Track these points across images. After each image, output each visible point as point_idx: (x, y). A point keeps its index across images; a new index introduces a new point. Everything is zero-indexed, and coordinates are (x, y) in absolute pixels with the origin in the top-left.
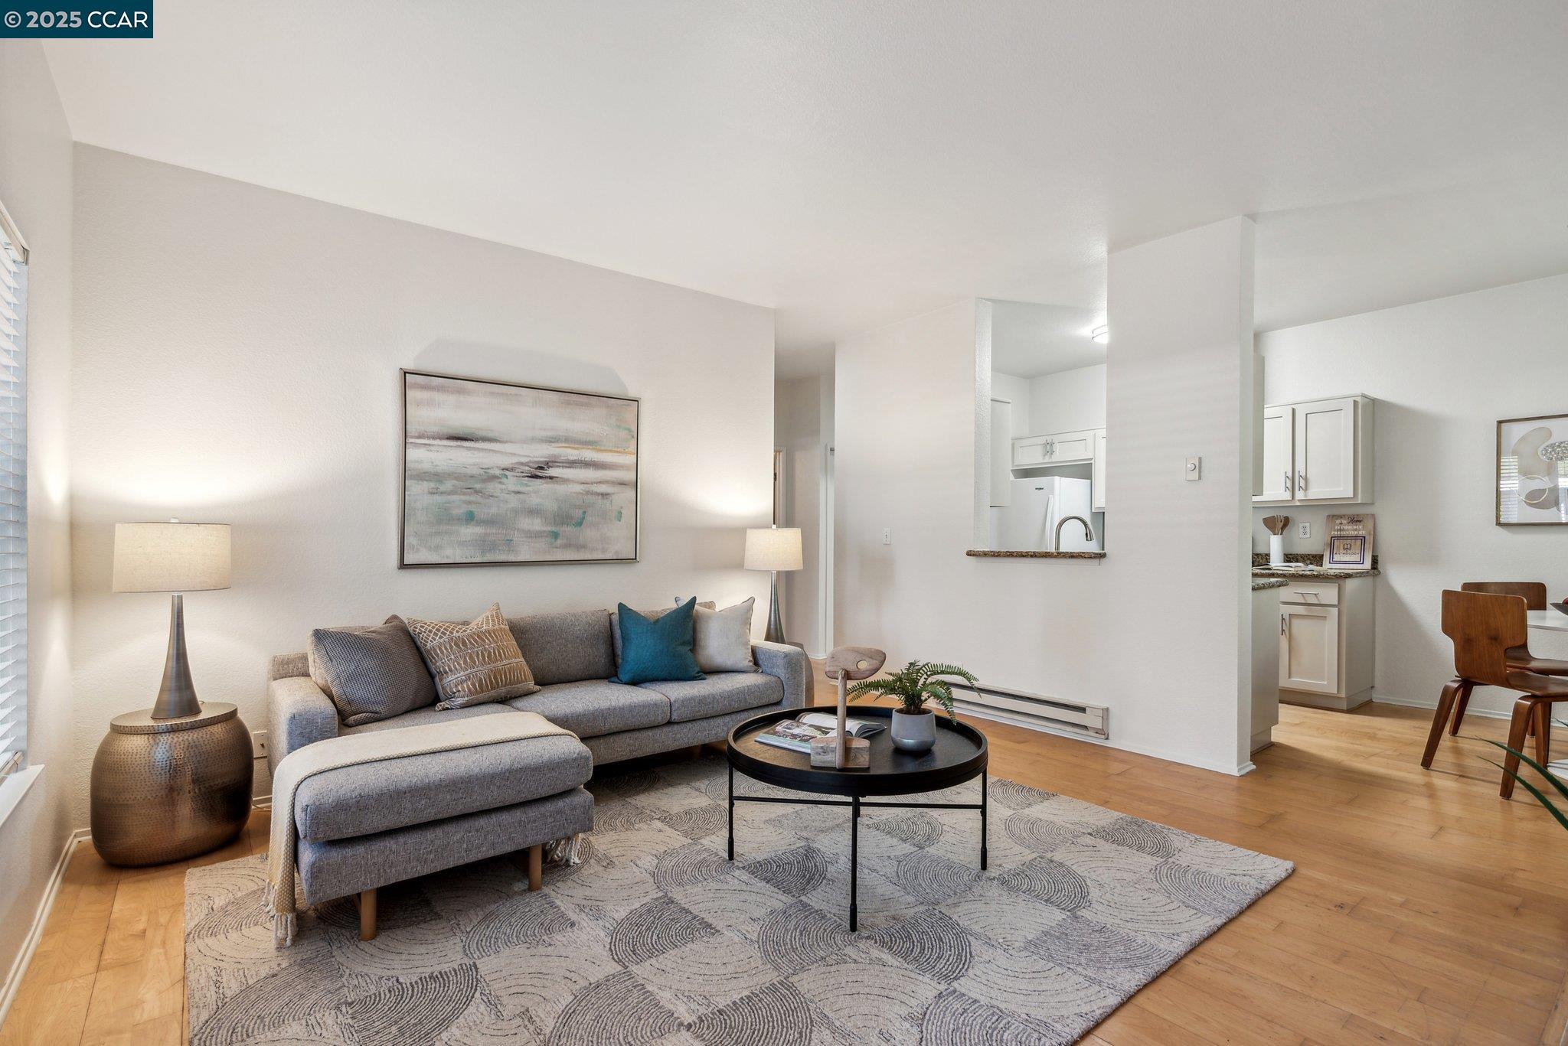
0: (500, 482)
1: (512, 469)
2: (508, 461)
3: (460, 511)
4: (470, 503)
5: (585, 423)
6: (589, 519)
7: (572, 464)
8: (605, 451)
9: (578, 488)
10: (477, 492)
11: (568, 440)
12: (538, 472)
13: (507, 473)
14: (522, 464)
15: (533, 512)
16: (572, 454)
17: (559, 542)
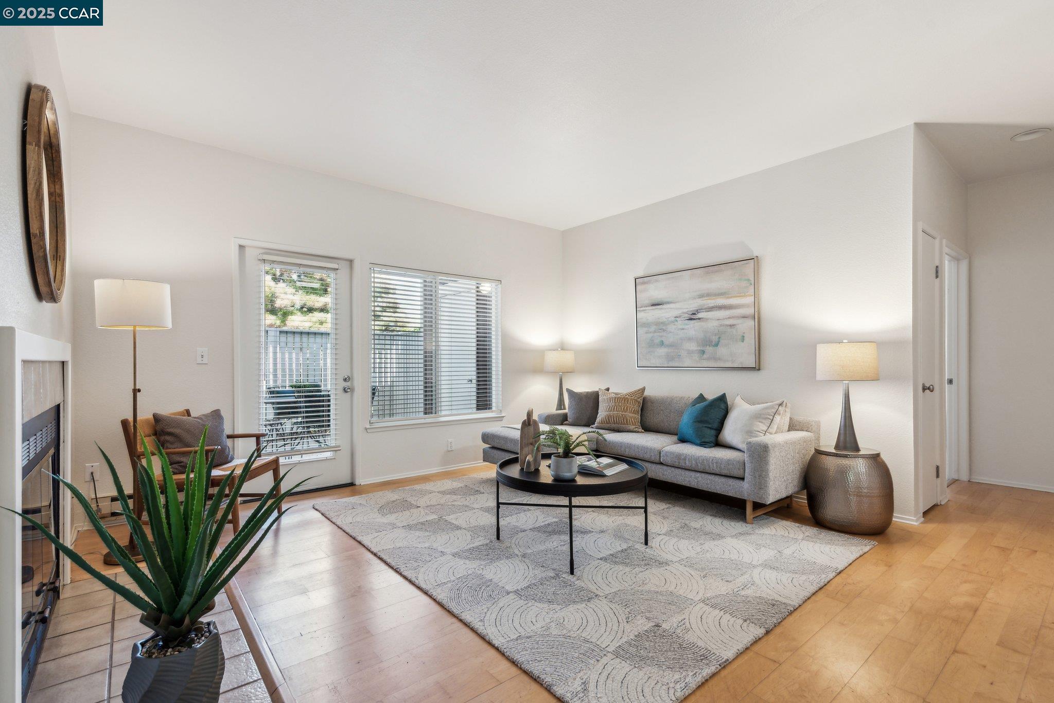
0: (674, 325)
1: (680, 317)
2: (677, 313)
3: (657, 341)
4: (662, 336)
5: (718, 282)
6: (722, 341)
7: (711, 309)
8: (731, 297)
9: (716, 323)
10: (664, 330)
11: (708, 295)
12: (693, 317)
13: (677, 319)
14: (684, 313)
15: (690, 339)
16: (711, 302)
17: (705, 356)
